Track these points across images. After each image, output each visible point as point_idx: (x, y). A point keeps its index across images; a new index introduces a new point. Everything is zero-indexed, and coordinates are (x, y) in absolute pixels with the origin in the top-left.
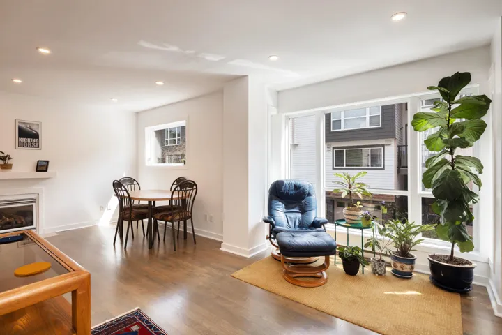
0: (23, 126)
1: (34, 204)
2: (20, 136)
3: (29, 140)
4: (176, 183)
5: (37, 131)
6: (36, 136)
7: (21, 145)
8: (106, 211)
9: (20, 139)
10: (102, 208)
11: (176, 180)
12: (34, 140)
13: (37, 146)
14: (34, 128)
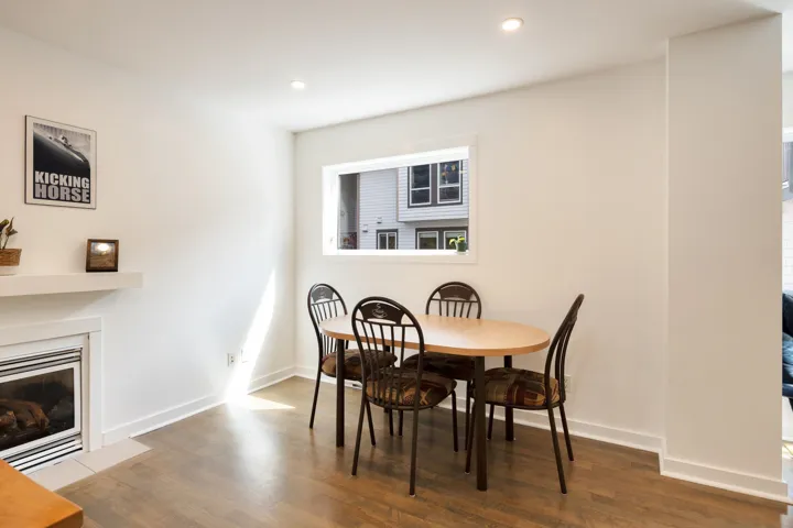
0: (46, 136)
1: (75, 366)
2: (37, 167)
3: (63, 179)
4: (437, 296)
5: (86, 155)
6: (83, 170)
7: (42, 194)
8: (238, 365)
9: (39, 176)
10: (231, 360)
11: (438, 290)
12: (77, 181)
13: (84, 197)
14: (78, 145)
